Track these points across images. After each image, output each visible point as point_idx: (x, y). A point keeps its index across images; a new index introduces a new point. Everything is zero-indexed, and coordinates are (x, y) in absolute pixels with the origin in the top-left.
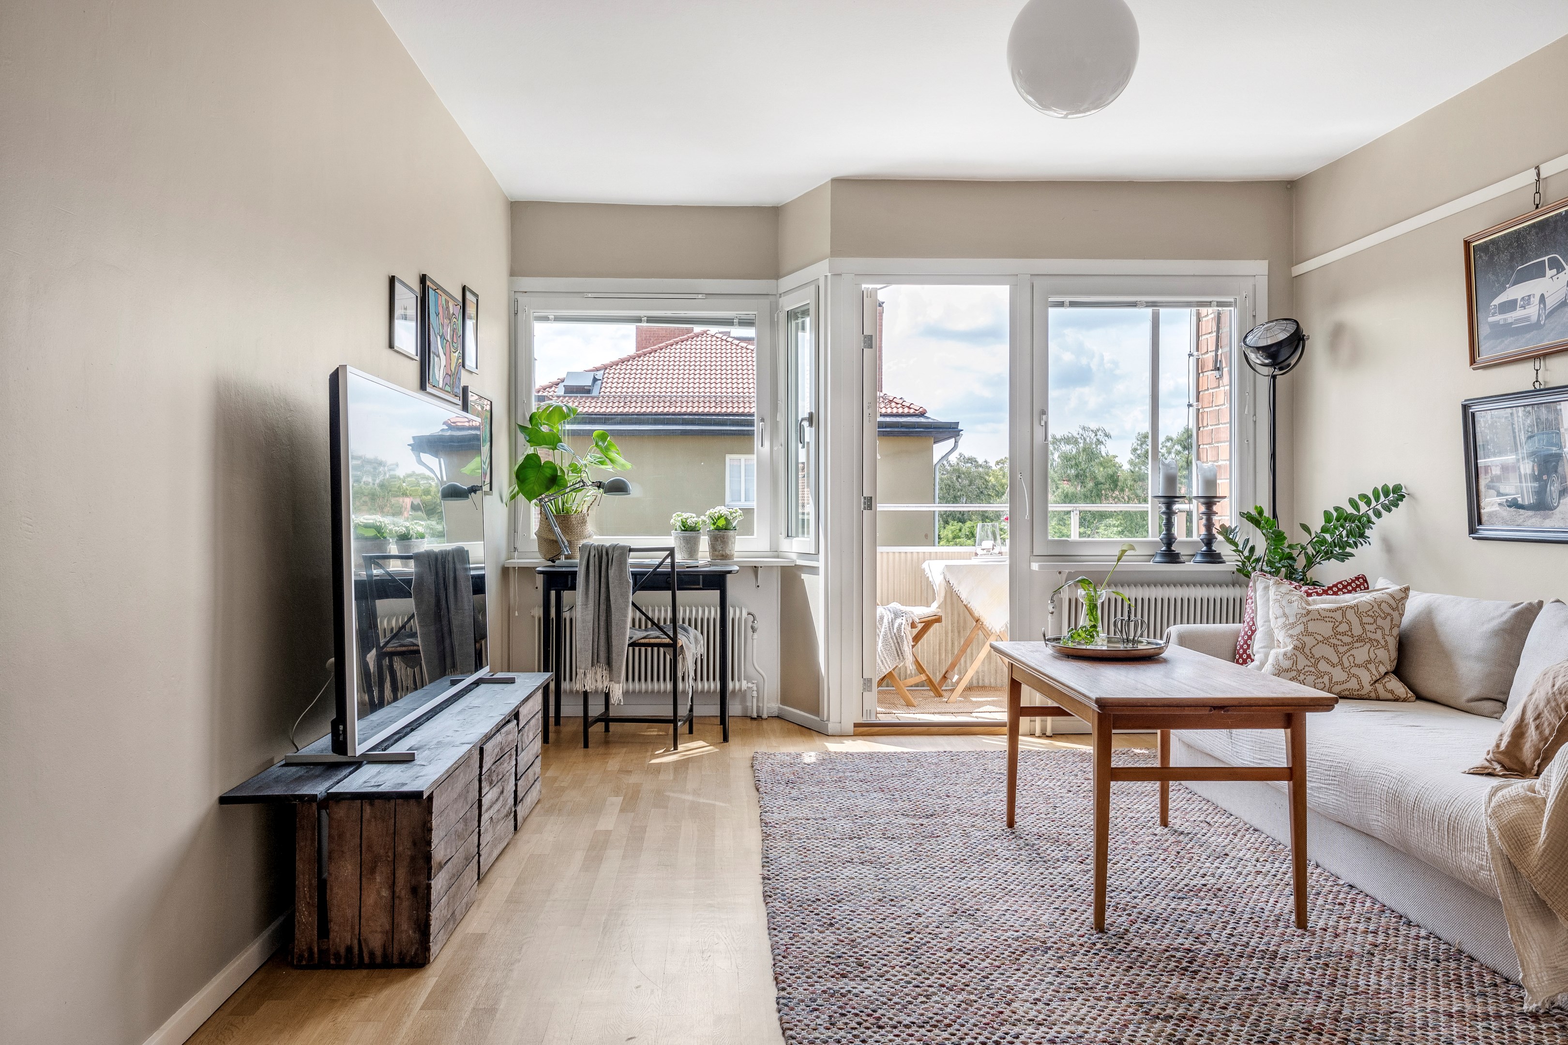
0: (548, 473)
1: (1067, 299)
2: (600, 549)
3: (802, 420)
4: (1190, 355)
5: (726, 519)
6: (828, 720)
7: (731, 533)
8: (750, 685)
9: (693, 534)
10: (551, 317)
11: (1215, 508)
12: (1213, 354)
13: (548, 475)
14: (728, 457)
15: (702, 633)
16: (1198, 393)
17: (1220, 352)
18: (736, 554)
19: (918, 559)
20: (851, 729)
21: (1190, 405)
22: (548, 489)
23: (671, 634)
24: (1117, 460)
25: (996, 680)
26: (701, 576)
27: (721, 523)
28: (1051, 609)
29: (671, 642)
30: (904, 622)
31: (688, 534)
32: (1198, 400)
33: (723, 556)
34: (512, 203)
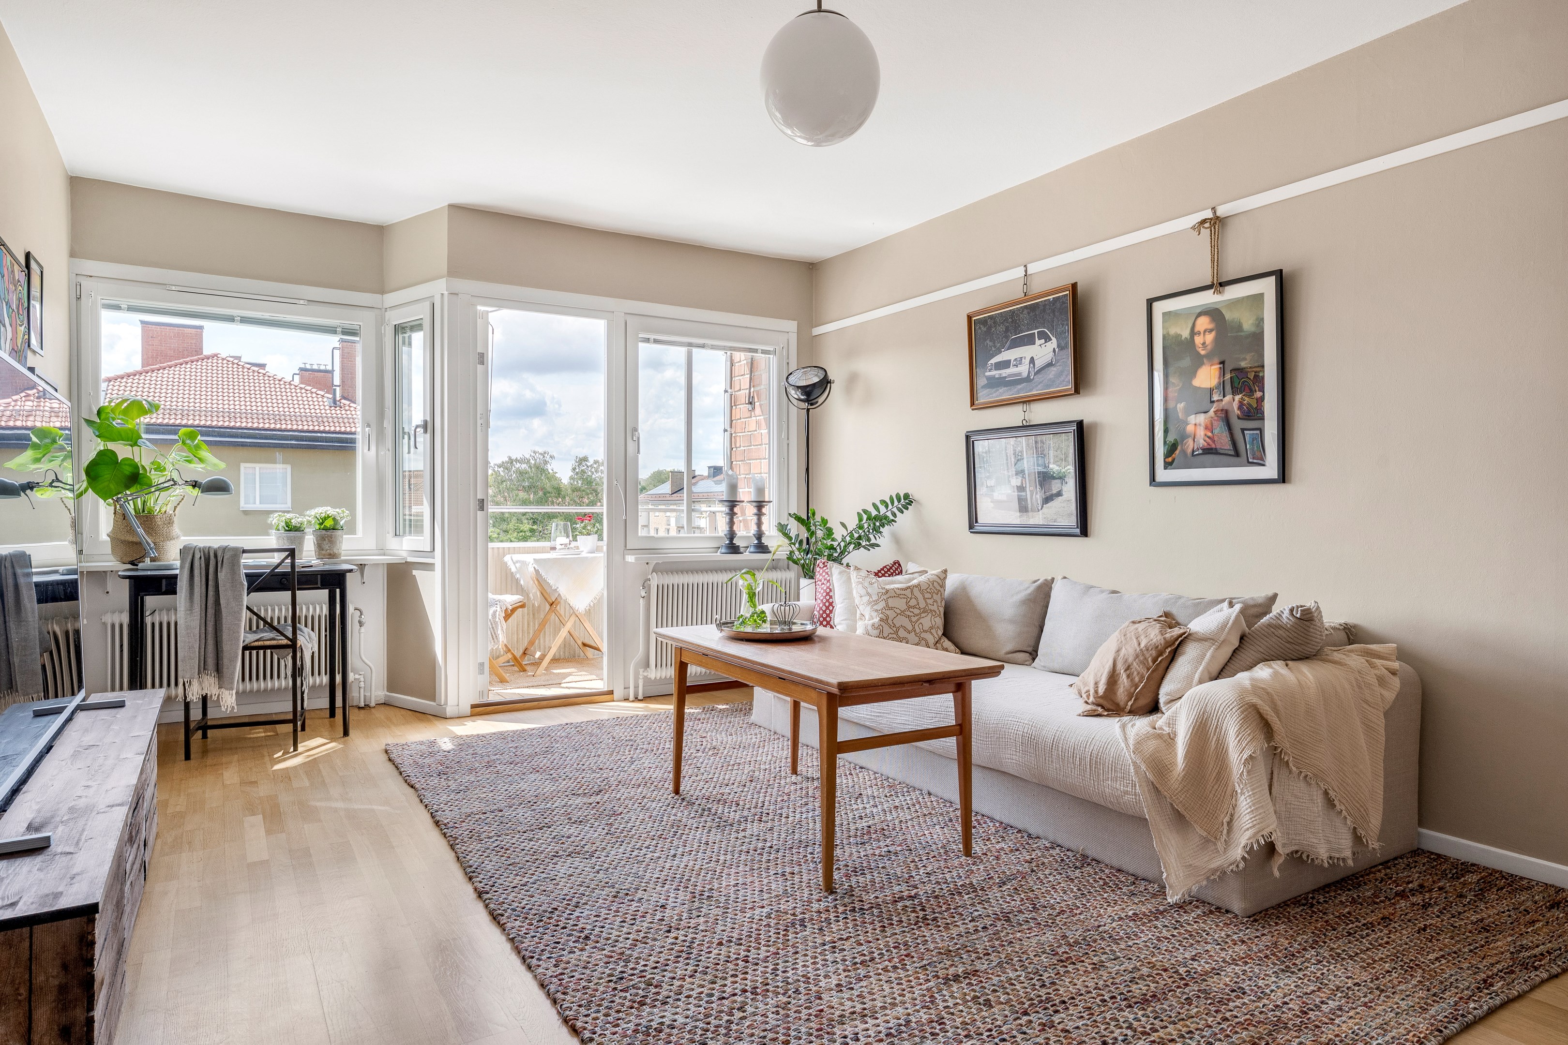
0: (128, 470)
1: (652, 337)
2: (206, 552)
3: (417, 427)
4: (726, 391)
5: (334, 519)
6: (446, 704)
7: (339, 533)
8: (357, 676)
9: (298, 534)
10: (124, 306)
11: (764, 510)
12: (747, 391)
13: (127, 473)
14: (243, 466)
15: (313, 630)
16: (732, 421)
17: (752, 389)
18: (343, 553)
19: (499, 553)
20: (468, 710)
21: (725, 430)
22: (128, 487)
23: (290, 635)
24: (557, 475)
25: (564, 652)
26: (319, 577)
27: (329, 523)
28: (643, 594)
29: (289, 643)
30: (499, 609)
31: (292, 534)
32: (731, 427)
33: (330, 554)
34: (71, 177)
